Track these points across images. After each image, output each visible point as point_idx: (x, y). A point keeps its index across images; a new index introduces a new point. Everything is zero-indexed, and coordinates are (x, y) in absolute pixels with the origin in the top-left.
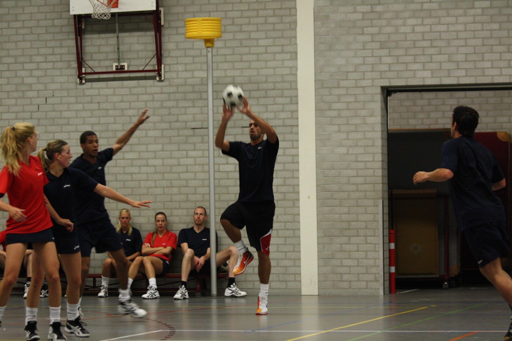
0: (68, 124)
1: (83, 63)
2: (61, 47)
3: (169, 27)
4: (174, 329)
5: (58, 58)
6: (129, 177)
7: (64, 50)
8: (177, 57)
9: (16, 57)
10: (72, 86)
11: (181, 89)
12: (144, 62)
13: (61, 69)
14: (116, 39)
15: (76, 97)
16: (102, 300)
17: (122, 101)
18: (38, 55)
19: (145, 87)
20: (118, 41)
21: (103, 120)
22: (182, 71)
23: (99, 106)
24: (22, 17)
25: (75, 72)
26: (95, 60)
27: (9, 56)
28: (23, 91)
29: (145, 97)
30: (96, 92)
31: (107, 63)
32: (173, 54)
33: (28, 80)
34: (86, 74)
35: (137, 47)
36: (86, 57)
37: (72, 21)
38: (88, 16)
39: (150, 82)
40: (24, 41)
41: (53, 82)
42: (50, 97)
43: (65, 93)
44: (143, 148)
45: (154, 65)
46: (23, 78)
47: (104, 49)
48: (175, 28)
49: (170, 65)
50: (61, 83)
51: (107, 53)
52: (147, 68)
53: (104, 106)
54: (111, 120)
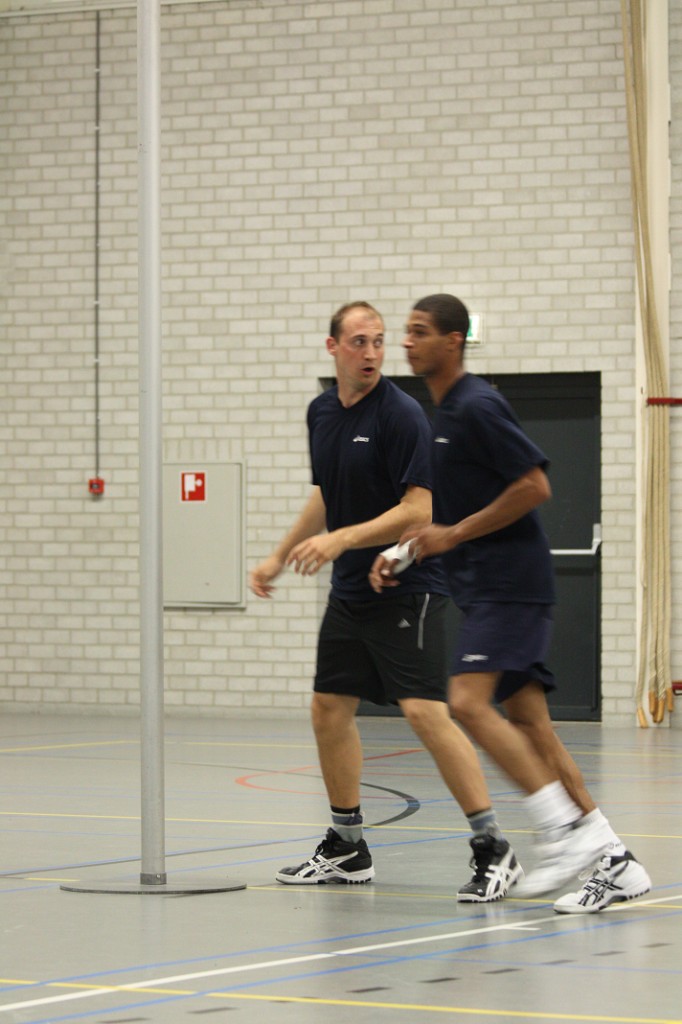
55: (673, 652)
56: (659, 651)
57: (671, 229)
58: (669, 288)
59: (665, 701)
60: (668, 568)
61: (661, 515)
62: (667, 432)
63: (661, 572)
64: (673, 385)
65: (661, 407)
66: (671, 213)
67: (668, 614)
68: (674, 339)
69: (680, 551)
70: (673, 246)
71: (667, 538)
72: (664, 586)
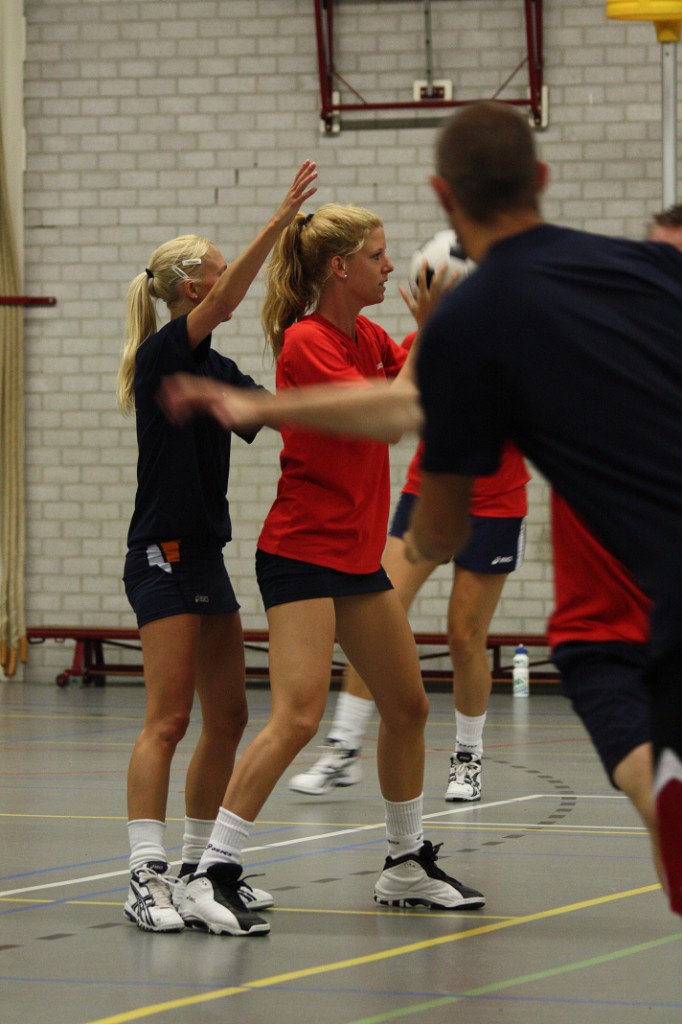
1: (335, 80)
2: (277, 35)
4: (572, 793)
5: (268, 64)
7: (285, 46)
8: (583, 67)
9: (158, 61)
10: (307, 139)
11: (593, 152)
12: (494, 79)
13: (276, 94)
14: (422, 17)
18: (216, 56)
20: (428, 23)
22: (595, 104)
23: (376, 194)
25: (314, 103)
26: (365, 73)
27: (138, 58)
28: (176, 152)
30: (367, 157)
31: (398, 81)
32: (570, 58)
33: (189, 123)
34: (343, 108)
35: (477, 39)
36: (343, 64)
40: (179, 18)
41: (255, 129)
42: (247, 169)
45: (520, 88)
46: (176, 116)
47: (391, 43)
49: (563, 87)
50: (276, 131)
51: (398, 53)
52: (505, 95)
53: (389, 193)
55: (28, 594)
56: (12, 593)
57: (26, 100)
58: (23, 168)
59: (19, 650)
60: (21, 497)
61: (14, 434)
62: (21, 337)
63: (14, 500)
64: (27, 282)
65: (14, 309)
66: (26, 81)
67: (22, 551)
68: (29, 228)
69: (35, 475)
70: (28, 118)
71: (21, 461)
72: (17, 517)
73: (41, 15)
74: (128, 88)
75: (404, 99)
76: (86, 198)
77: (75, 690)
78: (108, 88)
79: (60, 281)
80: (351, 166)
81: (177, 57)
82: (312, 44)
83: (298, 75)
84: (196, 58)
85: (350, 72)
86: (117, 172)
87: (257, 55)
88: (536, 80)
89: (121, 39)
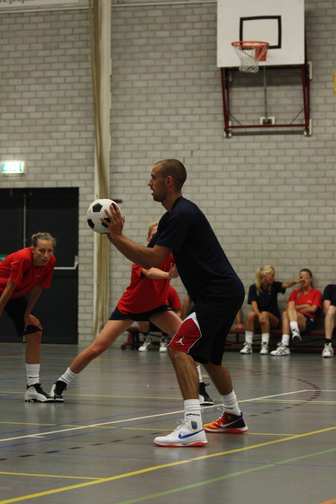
0: (214, 178)
1: (230, 116)
2: (208, 99)
3: (317, 82)
4: (319, 389)
5: (204, 110)
6: (274, 233)
7: (211, 103)
8: (325, 112)
9: (162, 109)
10: (219, 139)
11: (329, 145)
12: (291, 116)
13: (207, 122)
14: (263, 92)
15: (223, 150)
16: (245, 357)
17: (269, 156)
18: (184, 107)
19: (292, 141)
20: (266, 94)
21: (249, 174)
22: (330, 126)
23: (245, 160)
24: (169, 69)
25: (221, 125)
26: (241, 114)
27: (154, 108)
28: (168, 144)
29: (293, 152)
30: (242, 146)
31: (254, 117)
32: (320, 108)
33: (174, 133)
34: (233, 127)
35: (285, 101)
36: (233, 110)
37: (219, 74)
38: (235, 69)
39: (298, 137)
40: (170, 93)
41: (199, 135)
42: (195, 150)
43: (211, 147)
44: (289, 203)
45: (301, 120)
46: (169, 130)
47: (251, 103)
48: (323, 82)
49: (317, 120)
50: (207, 136)
51: (254, 106)
52: (295, 123)
53: (250, 160)
54: (257, 174)
56: (104, 313)
57: (111, 124)
58: (110, 149)
60: (108, 275)
61: (105, 252)
63: (105, 277)
66: (111, 117)
67: (108, 297)
68: (112, 173)
69: (113, 268)
70: (112, 131)
71: (108, 262)
72: (107, 284)
73: (117, 92)
74: (150, 119)
75: (256, 124)
76: (134, 161)
77: (128, 351)
78: (143, 119)
79: (124, 193)
80: (236, 149)
81: (169, 108)
82: (221, 103)
83: (215, 114)
84: (176, 108)
85: (235, 113)
86: (146, 152)
87: (200, 107)
88: (307, 117)
89: (148, 101)
